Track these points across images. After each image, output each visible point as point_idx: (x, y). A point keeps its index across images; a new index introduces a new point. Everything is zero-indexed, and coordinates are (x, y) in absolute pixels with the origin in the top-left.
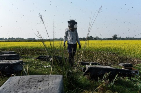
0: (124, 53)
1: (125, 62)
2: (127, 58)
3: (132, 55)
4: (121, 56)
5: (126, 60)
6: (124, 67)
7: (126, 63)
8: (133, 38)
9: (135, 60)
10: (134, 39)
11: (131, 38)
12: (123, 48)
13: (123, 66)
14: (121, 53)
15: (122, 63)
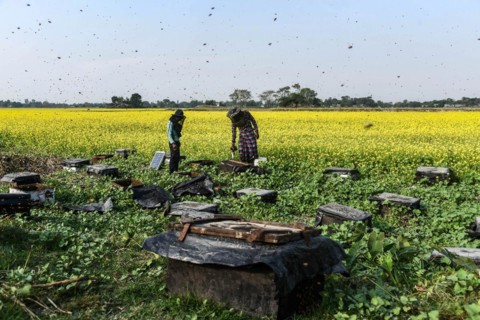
0: (18, 146)
1: (21, 171)
2: (26, 158)
3: (40, 149)
4: (10, 153)
5: (25, 163)
6: (15, 184)
7: (21, 174)
8: (45, 103)
9: (50, 162)
10: (47, 105)
11: (40, 103)
12: (14, 131)
13: (14, 181)
14: (11, 145)
15: (11, 175)
